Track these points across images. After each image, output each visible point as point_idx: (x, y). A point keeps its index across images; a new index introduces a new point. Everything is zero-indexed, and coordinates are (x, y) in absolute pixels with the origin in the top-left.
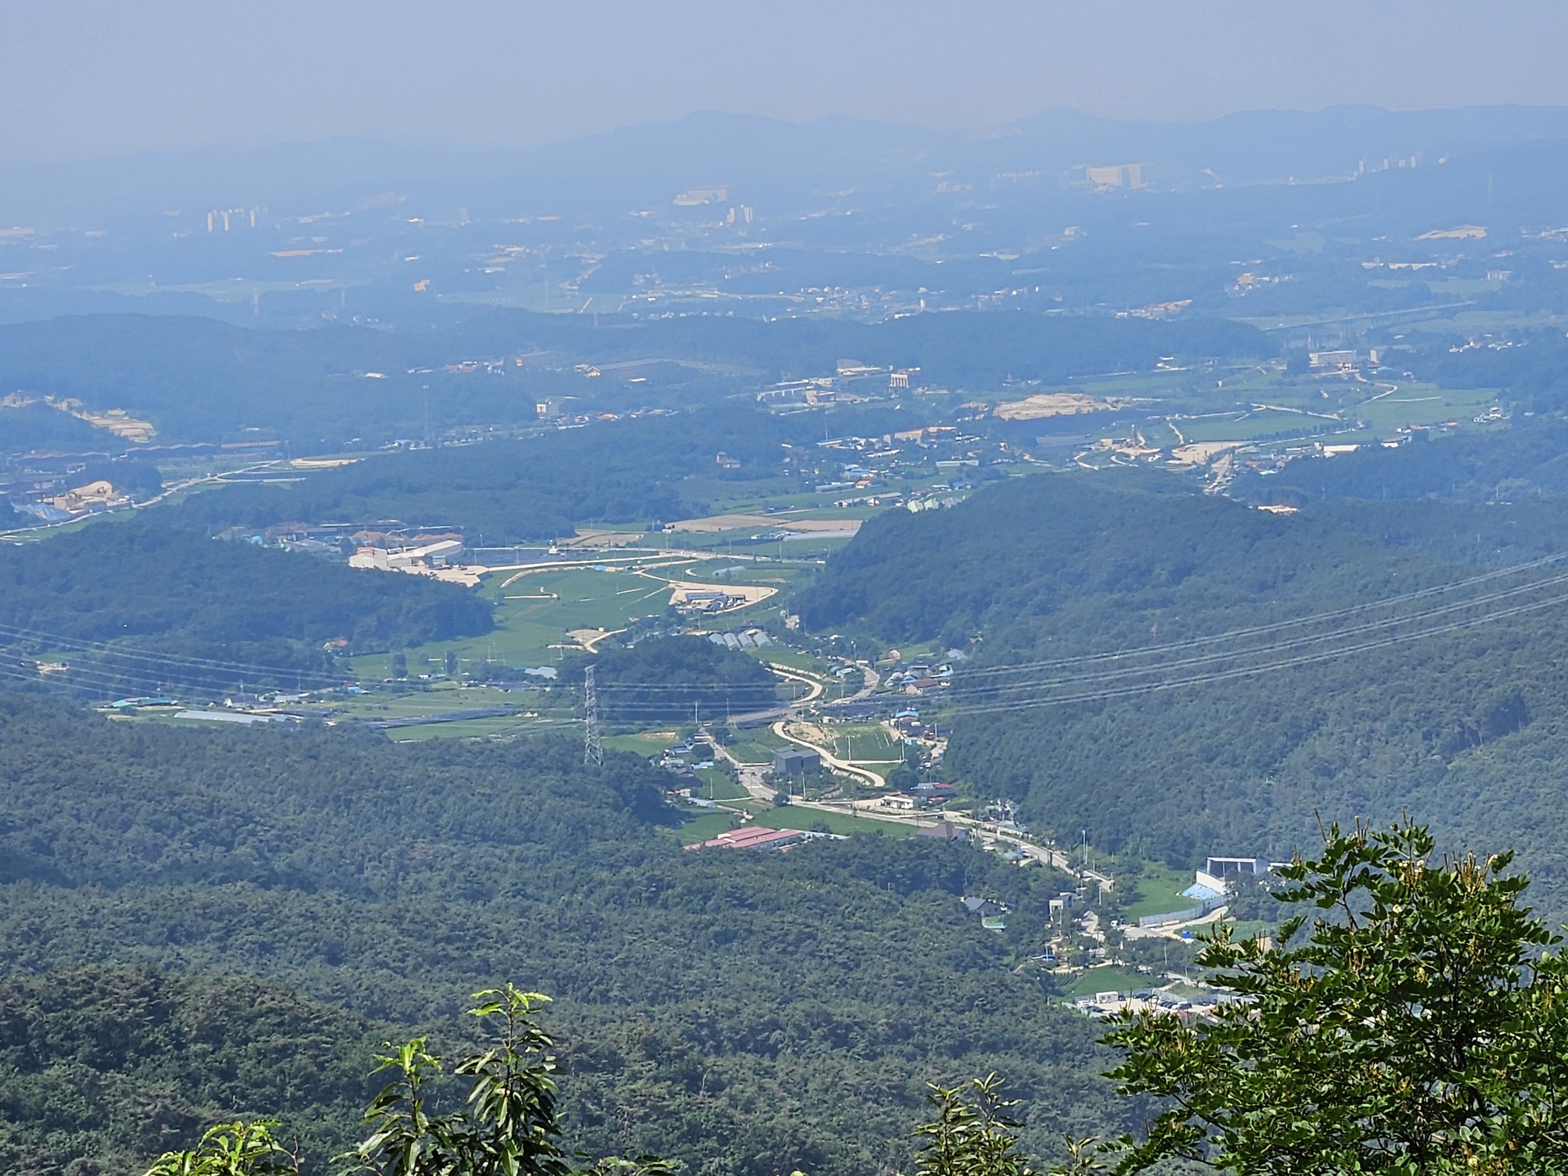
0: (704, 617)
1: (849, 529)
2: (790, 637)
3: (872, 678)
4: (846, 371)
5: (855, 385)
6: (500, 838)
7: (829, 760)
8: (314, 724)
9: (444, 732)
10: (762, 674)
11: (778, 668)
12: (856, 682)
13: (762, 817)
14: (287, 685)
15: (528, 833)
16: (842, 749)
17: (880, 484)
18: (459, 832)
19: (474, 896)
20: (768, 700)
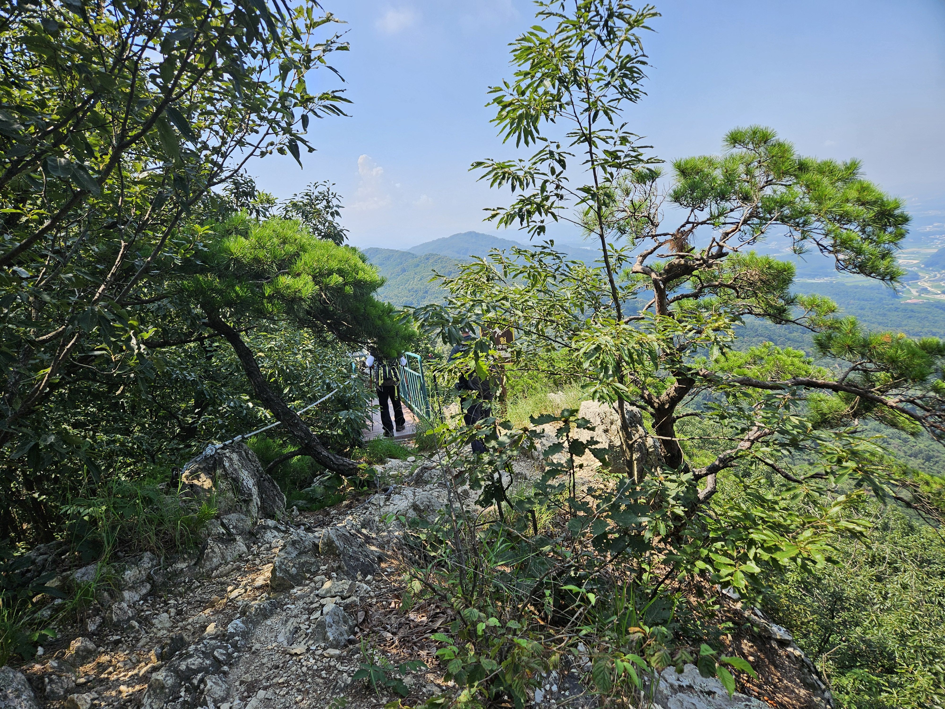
0: (905, 265)
1: (935, 251)
2: (922, 269)
3: (938, 275)
4: (936, 224)
5: (936, 227)
6: (866, 300)
7: (929, 289)
8: (832, 282)
9: (857, 284)
10: (917, 274)
11: (920, 274)
12: (935, 276)
13: (915, 298)
14: (827, 276)
15: (872, 300)
16: (932, 287)
17: (941, 243)
18: (859, 299)
19: (861, 309)
20: (918, 279)
